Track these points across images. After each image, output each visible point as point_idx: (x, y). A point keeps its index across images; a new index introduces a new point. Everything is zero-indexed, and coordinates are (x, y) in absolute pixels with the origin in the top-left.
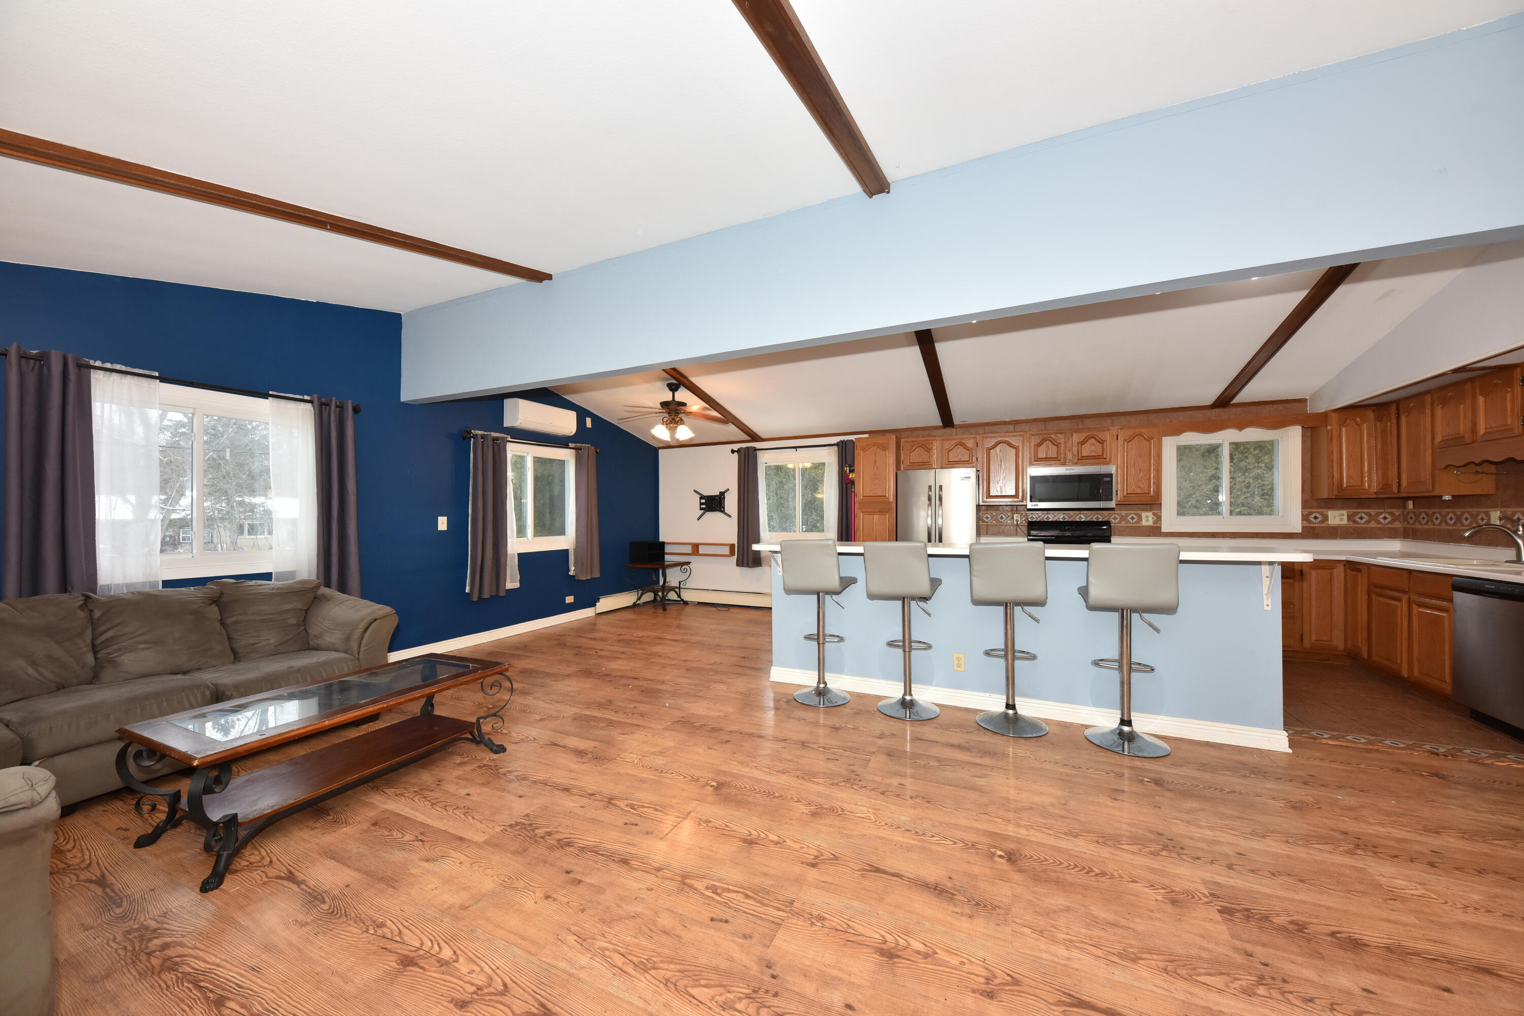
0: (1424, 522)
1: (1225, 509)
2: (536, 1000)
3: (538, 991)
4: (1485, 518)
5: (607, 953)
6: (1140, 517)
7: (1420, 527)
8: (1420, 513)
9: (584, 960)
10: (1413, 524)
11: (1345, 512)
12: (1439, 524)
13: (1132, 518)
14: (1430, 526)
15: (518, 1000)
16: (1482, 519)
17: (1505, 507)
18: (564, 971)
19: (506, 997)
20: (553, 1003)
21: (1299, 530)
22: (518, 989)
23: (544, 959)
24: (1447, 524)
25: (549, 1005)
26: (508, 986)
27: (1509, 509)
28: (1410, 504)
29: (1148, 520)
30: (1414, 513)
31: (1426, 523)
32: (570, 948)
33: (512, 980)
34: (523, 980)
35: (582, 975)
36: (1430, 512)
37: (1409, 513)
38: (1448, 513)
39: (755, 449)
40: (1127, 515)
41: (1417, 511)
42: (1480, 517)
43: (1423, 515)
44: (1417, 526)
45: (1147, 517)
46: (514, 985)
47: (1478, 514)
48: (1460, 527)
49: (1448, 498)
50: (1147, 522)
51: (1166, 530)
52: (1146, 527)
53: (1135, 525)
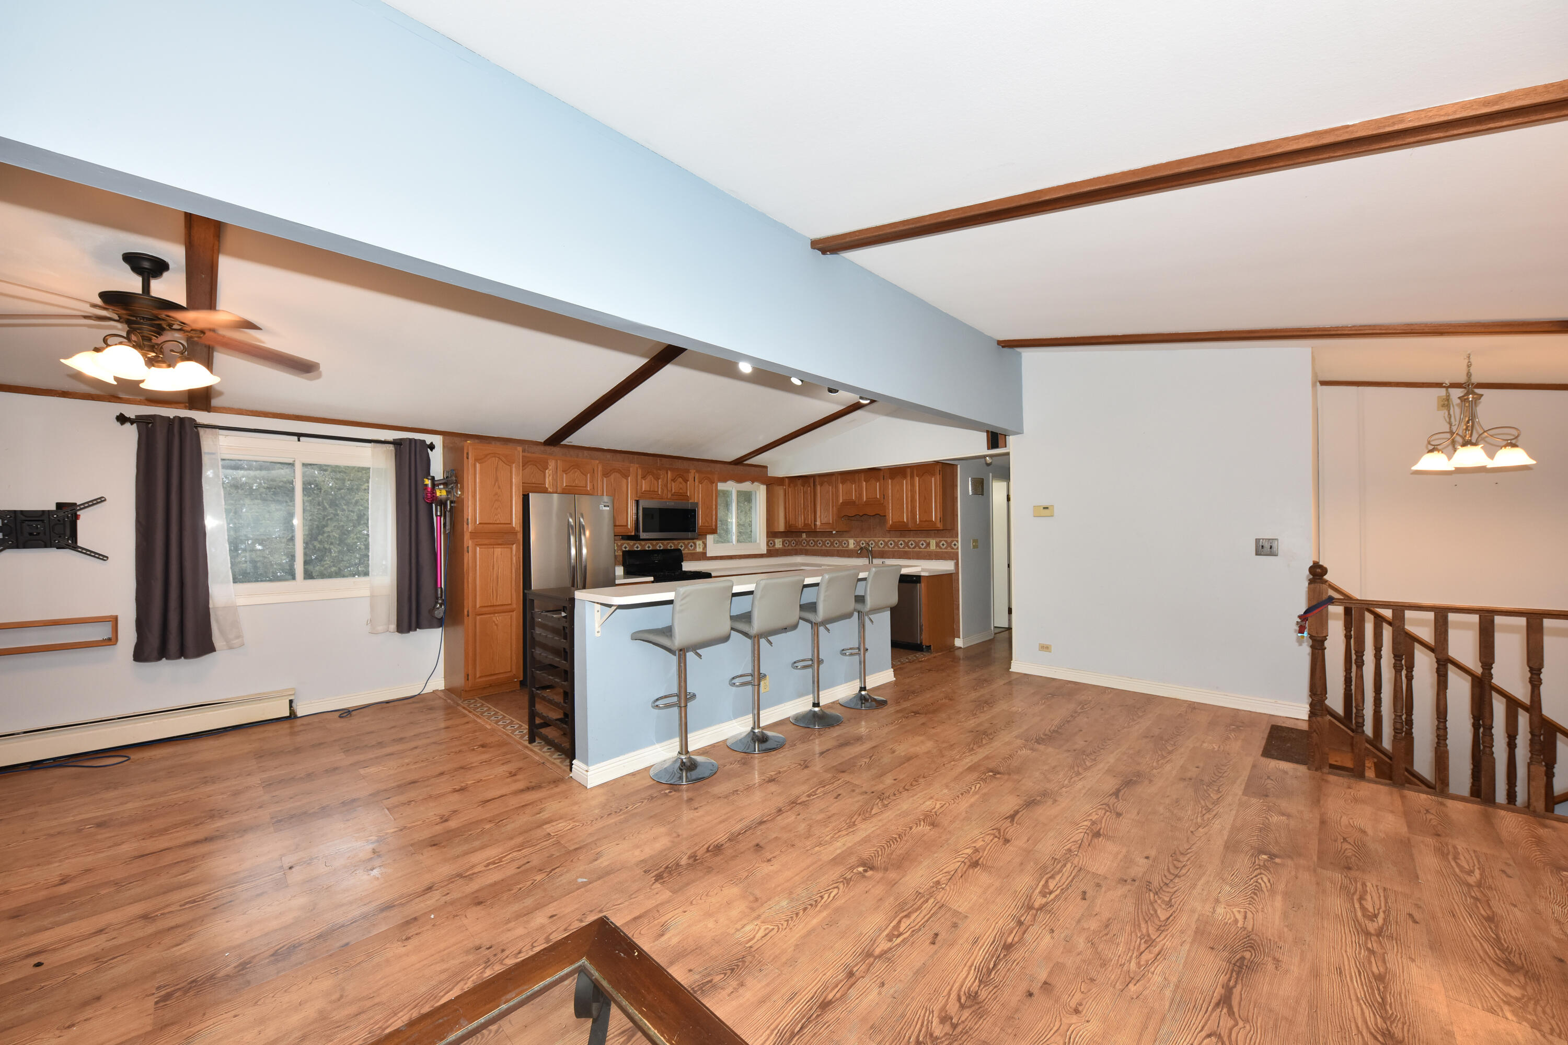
0: (812, 545)
1: (734, 538)
2: (1214, 1010)
3: (1204, 1009)
5: (1142, 963)
6: (695, 544)
7: (810, 548)
8: (810, 540)
9: (1157, 979)
10: (806, 546)
11: (781, 540)
12: (821, 546)
13: (691, 546)
14: (816, 548)
15: (1221, 1023)
16: (845, 544)
17: (854, 538)
18: (1175, 992)
19: (1222, 1034)
20: (1212, 998)
21: (765, 552)
22: (1208, 1024)
23: (1167, 1007)
24: (826, 546)
25: (1214, 1001)
26: (1209, 1033)
28: (804, 535)
29: (700, 548)
30: (806, 540)
31: (813, 546)
32: (1145, 988)
33: (1201, 1030)
34: (1197, 1022)
35: (1174, 979)
36: (815, 540)
37: (802, 540)
38: (826, 540)
39: (196, 425)
40: (689, 543)
41: (808, 539)
42: (843, 543)
43: (812, 541)
44: (808, 547)
45: (699, 545)
46: (1206, 1028)
47: (843, 541)
48: (832, 548)
49: (834, 532)
50: (699, 549)
51: (709, 555)
52: (698, 553)
53: (693, 552)
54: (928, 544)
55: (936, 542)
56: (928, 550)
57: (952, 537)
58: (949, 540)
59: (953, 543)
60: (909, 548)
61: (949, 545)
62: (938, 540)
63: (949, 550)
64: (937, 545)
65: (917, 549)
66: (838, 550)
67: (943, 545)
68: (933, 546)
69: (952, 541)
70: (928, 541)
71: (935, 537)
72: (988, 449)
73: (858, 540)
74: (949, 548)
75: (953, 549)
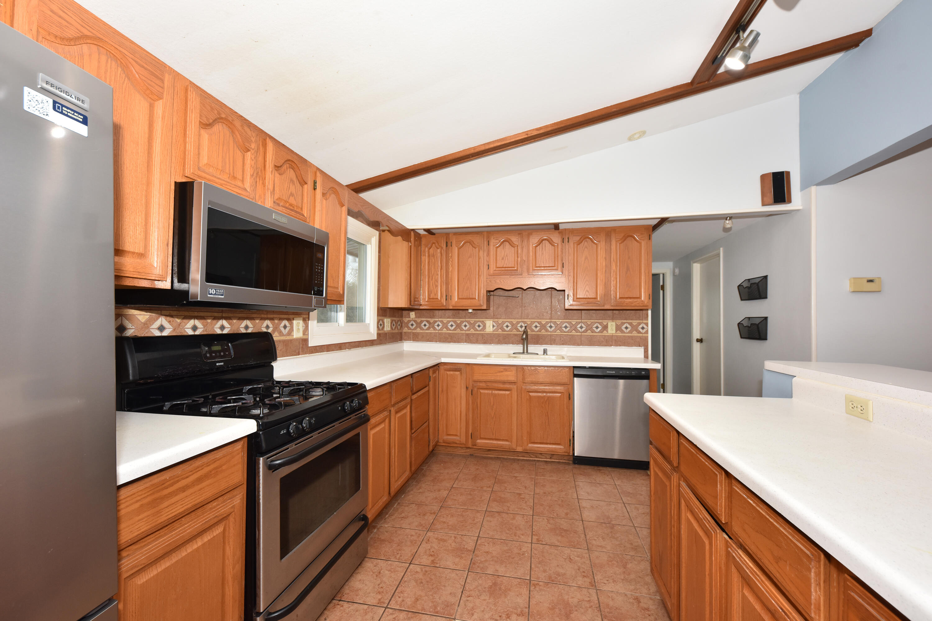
4: (481, 325)
6: (292, 322)
7: (421, 331)
10: (415, 329)
11: (391, 320)
13: (288, 329)
14: (432, 330)
16: (479, 326)
17: (497, 318)
21: (375, 337)
24: (448, 329)
27: (500, 320)
29: (299, 331)
30: (415, 321)
36: (432, 320)
37: (409, 321)
40: (281, 322)
41: (419, 320)
42: (477, 325)
45: (298, 324)
48: (458, 331)
49: (470, 311)
50: (297, 334)
51: (312, 343)
52: (297, 339)
53: (288, 338)
54: (605, 328)
55: (616, 325)
56: (605, 333)
57: (639, 319)
58: (635, 322)
59: (641, 326)
60: (577, 331)
61: (635, 328)
62: (619, 322)
63: (635, 334)
64: (618, 328)
65: (589, 333)
66: (467, 335)
67: (626, 328)
68: (612, 328)
69: (640, 324)
70: (605, 324)
71: (613, 319)
72: (764, 204)
73: (500, 321)
74: (635, 332)
75: (640, 332)
